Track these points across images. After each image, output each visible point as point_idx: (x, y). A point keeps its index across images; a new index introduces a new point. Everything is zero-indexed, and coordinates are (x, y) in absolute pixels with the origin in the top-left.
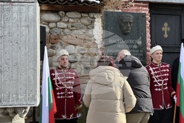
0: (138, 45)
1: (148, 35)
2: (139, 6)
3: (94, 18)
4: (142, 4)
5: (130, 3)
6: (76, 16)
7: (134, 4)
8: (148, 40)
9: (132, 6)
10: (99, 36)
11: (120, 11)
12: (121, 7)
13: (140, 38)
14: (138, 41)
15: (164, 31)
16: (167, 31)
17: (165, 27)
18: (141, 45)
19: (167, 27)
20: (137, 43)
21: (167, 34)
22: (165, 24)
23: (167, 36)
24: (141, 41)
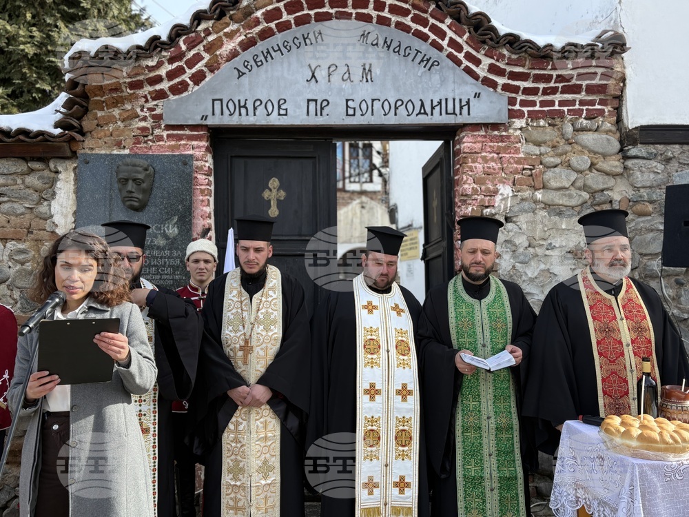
0: (166, 237)
2: (180, 138)
3: (57, 172)
4: (188, 132)
5: (157, 132)
6: (13, 169)
7: (165, 134)
9: (160, 138)
10: (66, 216)
11: (127, 152)
12: (129, 142)
13: (173, 219)
14: (168, 226)
15: (270, 201)
16: (278, 200)
17: (271, 190)
18: (177, 236)
19: (278, 190)
20: (164, 231)
21: (278, 207)
22: (271, 181)
23: (277, 213)
24: (178, 227)
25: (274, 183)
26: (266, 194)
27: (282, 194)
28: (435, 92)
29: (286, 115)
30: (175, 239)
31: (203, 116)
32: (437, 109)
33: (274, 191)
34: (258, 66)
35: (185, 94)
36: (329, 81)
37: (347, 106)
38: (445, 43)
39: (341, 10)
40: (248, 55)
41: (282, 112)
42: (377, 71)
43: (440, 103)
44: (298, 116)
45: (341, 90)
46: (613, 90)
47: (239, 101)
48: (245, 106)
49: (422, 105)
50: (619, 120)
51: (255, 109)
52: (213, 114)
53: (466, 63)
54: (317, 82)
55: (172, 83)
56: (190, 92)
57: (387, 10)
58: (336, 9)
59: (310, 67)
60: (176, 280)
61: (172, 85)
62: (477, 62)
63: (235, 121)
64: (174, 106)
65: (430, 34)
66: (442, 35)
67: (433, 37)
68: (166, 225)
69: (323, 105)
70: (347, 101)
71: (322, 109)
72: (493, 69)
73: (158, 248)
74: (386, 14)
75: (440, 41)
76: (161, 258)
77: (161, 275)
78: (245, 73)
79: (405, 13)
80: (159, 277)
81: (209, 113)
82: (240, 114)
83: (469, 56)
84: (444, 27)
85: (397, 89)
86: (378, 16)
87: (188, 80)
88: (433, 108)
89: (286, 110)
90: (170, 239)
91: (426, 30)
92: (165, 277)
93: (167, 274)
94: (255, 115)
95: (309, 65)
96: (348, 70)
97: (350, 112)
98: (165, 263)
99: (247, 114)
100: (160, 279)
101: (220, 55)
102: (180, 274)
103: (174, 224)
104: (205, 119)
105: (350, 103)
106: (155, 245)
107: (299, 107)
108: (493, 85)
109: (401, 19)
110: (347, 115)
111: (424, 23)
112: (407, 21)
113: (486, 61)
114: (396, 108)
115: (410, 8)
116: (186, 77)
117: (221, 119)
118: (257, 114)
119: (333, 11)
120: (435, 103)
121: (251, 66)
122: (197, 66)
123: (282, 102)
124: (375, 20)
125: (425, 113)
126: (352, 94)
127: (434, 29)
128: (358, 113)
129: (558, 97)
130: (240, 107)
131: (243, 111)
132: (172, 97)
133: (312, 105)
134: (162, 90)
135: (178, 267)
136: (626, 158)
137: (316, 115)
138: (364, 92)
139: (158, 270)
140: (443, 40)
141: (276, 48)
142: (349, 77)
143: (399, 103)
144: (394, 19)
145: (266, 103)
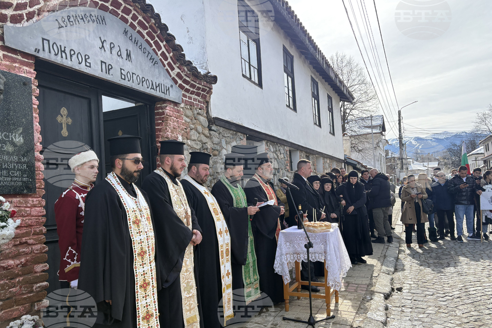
0: (13, 144)
1: (37, 125)
2: (14, 61)
4: (20, 57)
7: (1, 53)
8: (37, 136)
13: (19, 130)
14: (15, 135)
15: (62, 124)
16: (67, 125)
17: (62, 116)
18: (23, 144)
19: (67, 117)
20: (12, 139)
21: (68, 130)
22: (62, 110)
23: (67, 134)
24: (23, 137)
25: (64, 111)
26: (59, 119)
27: (70, 120)
28: (157, 78)
29: (90, 67)
30: (21, 146)
31: (36, 49)
32: (158, 87)
33: (65, 117)
34: (71, 25)
35: (18, 25)
36: (111, 53)
37: (121, 73)
38: (159, 53)
39: (115, 9)
40: (64, 13)
41: (88, 64)
42: (133, 56)
43: (159, 85)
44: (96, 71)
45: (117, 62)
46: (207, 99)
47: (60, 46)
48: (64, 51)
49: (152, 84)
50: (207, 112)
51: (71, 56)
52: (44, 50)
53: (167, 67)
54: (105, 51)
55: (15, 13)
56: (22, 25)
57: (137, 21)
58: (113, 8)
59: (101, 40)
60: (24, 182)
61: (14, 15)
62: (173, 69)
63: (58, 60)
64: (13, 32)
65: (153, 45)
66: (159, 48)
67: (154, 47)
68: (14, 134)
69: (109, 68)
70: (121, 69)
71: (109, 70)
72: (178, 75)
73: (8, 153)
74: (135, 23)
75: (157, 51)
76: (11, 162)
77: (12, 177)
78: (63, 27)
79: (145, 28)
80: (10, 179)
81: (41, 48)
82: (62, 57)
83: (169, 64)
84: (162, 44)
85: (142, 71)
86: (131, 22)
87: (25, 15)
88: (156, 87)
89: (90, 63)
90: (16, 146)
91: (152, 42)
92: (15, 179)
93: (16, 177)
94: (71, 60)
95: (100, 38)
96: (120, 50)
97: (123, 77)
98: (15, 167)
99: (66, 58)
100: (11, 181)
101: (48, 5)
102: (27, 177)
103: (20, 134)
104: (38, 52)
105: (122, 71)
106: (5, 151)
107: (97, 64)
108: (176, 82)
109: (141, 30)
110: (122, 78)
111: (153, 38)
112: (144, 32)
113: (177, 70)
114: (143, 82)
115: (148, 26)
116: (24, 12)
117: (50, 56)
118: (72, 60)
119: (111, 8)
120: (157, 85)
121: (66, 22)
122: (34, 8)
123: (87, 57)
124: (129, 24)
125: (154, 89)
126: (123, 66)
127: (156, 43)
128: (127, 79)
129: (194, 96)
130: (61, 51)
131: (64, 55)
132: (9, 24)
133: (104, 65)
134: (6, 15)
135: (25, 170)
136: (210, 130)
137: (106, 73)
138: (128, 67)
139: (9, 173)
140: (159, 51)
141: (81, 17)
142: (121, 55)
143: (143, 79)
144: (138, 28)
145: (78, 54)
